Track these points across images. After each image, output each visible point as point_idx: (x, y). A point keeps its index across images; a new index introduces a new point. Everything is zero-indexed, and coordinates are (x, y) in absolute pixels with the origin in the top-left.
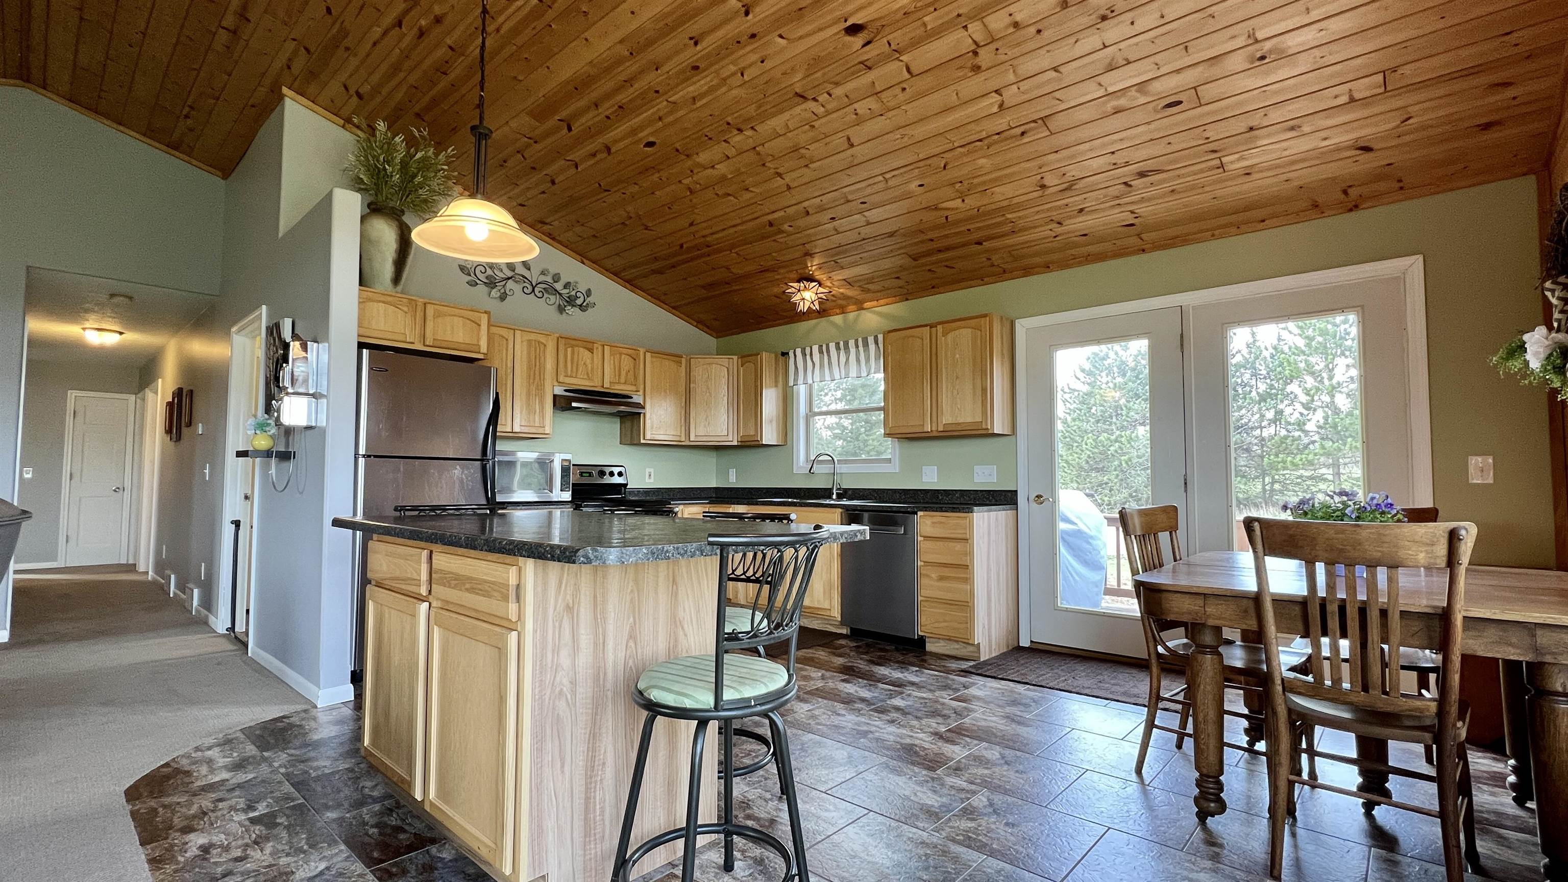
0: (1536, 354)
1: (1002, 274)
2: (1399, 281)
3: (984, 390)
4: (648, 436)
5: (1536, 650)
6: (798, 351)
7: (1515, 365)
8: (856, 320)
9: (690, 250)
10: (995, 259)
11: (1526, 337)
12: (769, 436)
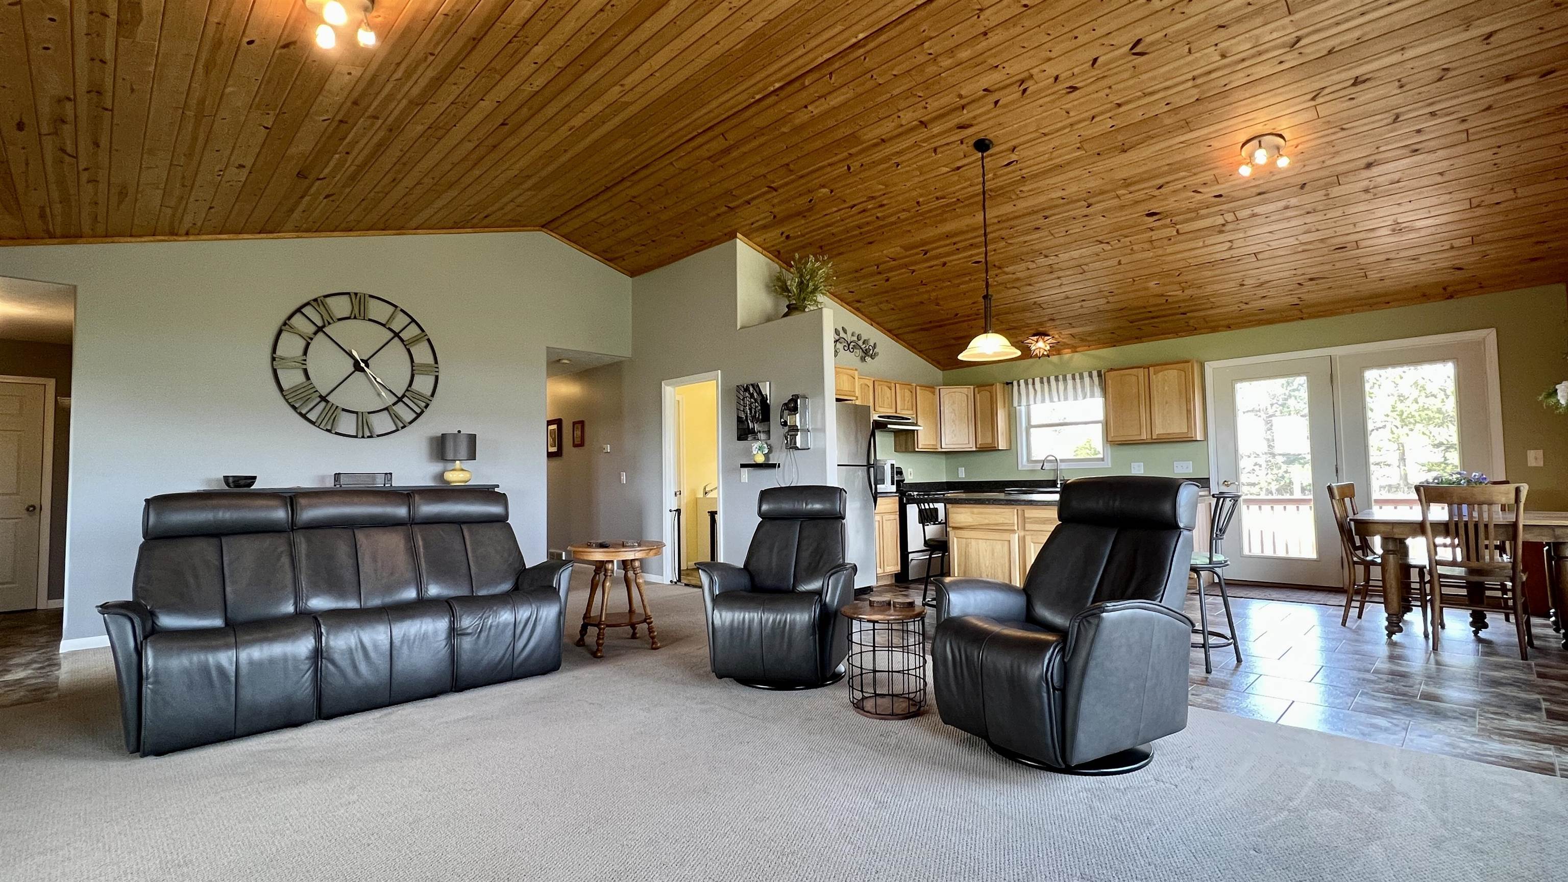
0: (1562, 396)
1: (1193, 330)
2: (1482, 342)
3: (1188, 411)
4: (920, 446)
5: (1555, 537)
6: (1022, 382)
7: (1552, 401)
8: (1071, 358)
9: (961, 317)
10: (1191, 322)
11: (1558, 387)
12: (1002, 445)
